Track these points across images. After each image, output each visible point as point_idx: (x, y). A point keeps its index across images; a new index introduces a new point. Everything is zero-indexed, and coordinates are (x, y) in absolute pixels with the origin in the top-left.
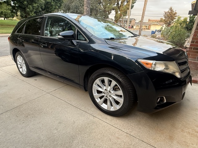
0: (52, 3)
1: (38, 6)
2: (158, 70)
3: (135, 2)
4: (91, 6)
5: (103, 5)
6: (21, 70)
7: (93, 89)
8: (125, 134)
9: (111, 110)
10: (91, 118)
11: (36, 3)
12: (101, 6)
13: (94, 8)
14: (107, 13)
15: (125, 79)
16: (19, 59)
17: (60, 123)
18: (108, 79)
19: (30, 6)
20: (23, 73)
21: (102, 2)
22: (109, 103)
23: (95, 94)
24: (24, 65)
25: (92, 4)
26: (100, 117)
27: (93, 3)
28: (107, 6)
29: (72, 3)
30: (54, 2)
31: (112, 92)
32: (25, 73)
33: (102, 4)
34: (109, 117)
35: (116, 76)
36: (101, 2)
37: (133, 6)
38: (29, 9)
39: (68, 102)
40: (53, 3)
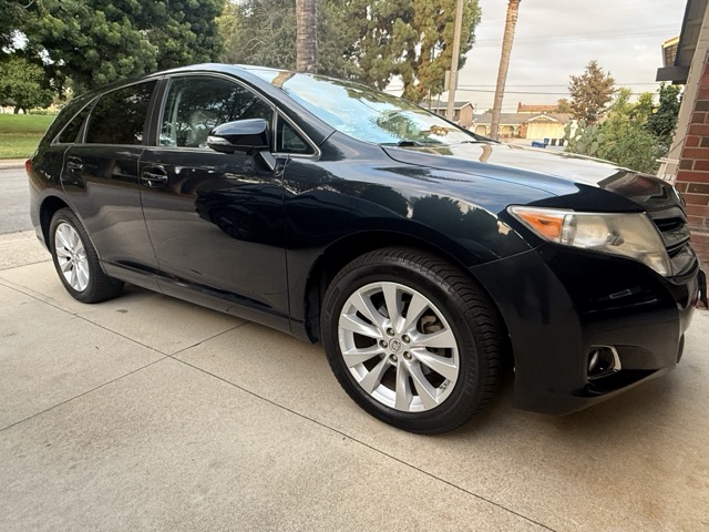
0: (185, 54)
1: (135, 63)
2: (583, 247)
3: (471, 47)
4: (321, 61)
5: (360, 59)
6: (68, 276)
7: (341, 332)
8: (473, 501)
9: (411, 410)
10: (337, 442)
11: (127, 55)
12: (352, 60)
13: (330, 69)
14: (376, 84)
15: (461, 285)
16: (65, 236)
17: (214, 465)
18: (398, 291)
19: (109, 64)
20: (76, 288)
21: (358, 49)
22: (401, 382)
23: (349, 351)
24: (82, 257)
25: (322, 54)
26: (369, 439)
27: (327, 53)
28: (374, 61)
29: (254, 52)
30: (192, 51)
31: (414, 339)
32: (82, 286)
33: (358, 56)
34: (404, 439)
35: (429, 275)
36: (352, 49)
37: (465, 59)
38: (106, 73)
39: (245, 386)
40: (188, 53)
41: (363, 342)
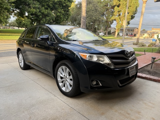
0: (61, 16)
1: (50, 19)
3: (136, 13)
4: (95, 17)
5: (106, 17)
6: (20, 64)
9: (67, 92)
11: (48, 17)
12: (104, 17)
13: (97, 19)
14: (110, 23)
19: (44, 19)
20: (21, 67)
21: (105, 14)
22: (66, 86)
24: (23, 60)
25: (95, 16)
27: (97, 15)
28: (109, 17)
29: (79, 15)
30: (63, 16)
32: (22, 66)
33: (105, 16)
34: (65, 97)
36: (104, 14)
37: (134, 16)
38: (43, 21)
40: (62, 16)
41: (62, 78)
